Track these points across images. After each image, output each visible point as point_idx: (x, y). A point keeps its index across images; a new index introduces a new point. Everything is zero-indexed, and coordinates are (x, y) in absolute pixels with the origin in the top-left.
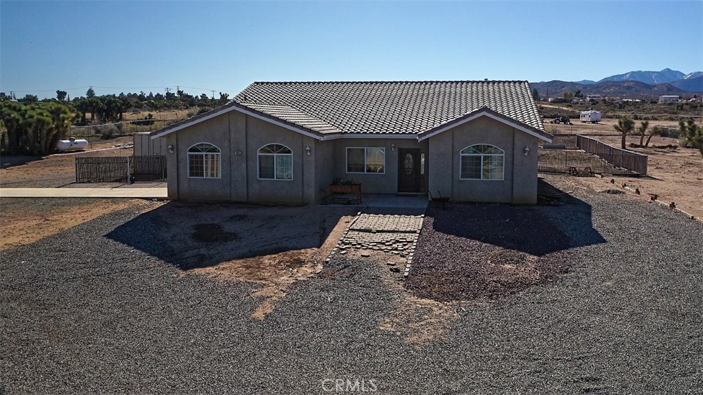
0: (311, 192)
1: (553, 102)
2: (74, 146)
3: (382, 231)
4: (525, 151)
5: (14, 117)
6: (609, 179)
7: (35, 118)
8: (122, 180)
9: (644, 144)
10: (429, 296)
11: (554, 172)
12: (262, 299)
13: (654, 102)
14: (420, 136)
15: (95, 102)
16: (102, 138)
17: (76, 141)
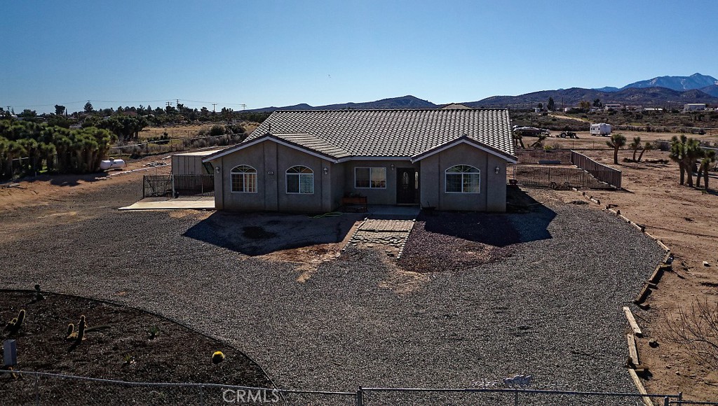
0: (328, 203)
1: (569, 113)
2: (114, 165)
3: (383, 231)
4: (496, 170)
5: (65, 141)
6: (581, 192)
7: (84, 142)
8: (167, 195)
9: (637, 159)
10: (413, 270)
11: (536, 186)
12: (302, 272)
13: (675, 112)
14: (413, 158)
15: (114, 122)
16: (131, 157)
17: (115, 161)
